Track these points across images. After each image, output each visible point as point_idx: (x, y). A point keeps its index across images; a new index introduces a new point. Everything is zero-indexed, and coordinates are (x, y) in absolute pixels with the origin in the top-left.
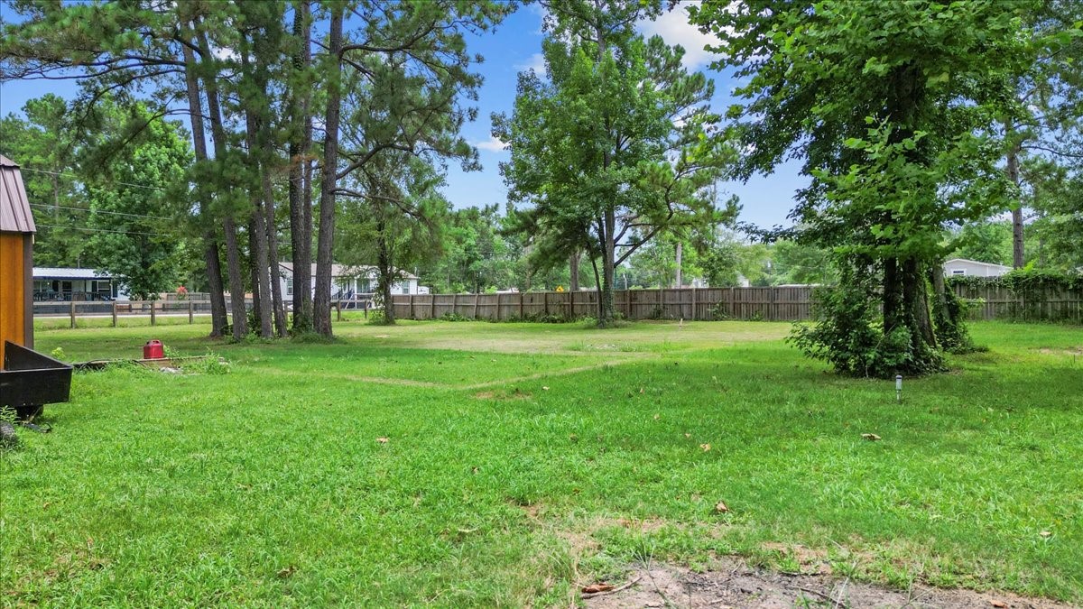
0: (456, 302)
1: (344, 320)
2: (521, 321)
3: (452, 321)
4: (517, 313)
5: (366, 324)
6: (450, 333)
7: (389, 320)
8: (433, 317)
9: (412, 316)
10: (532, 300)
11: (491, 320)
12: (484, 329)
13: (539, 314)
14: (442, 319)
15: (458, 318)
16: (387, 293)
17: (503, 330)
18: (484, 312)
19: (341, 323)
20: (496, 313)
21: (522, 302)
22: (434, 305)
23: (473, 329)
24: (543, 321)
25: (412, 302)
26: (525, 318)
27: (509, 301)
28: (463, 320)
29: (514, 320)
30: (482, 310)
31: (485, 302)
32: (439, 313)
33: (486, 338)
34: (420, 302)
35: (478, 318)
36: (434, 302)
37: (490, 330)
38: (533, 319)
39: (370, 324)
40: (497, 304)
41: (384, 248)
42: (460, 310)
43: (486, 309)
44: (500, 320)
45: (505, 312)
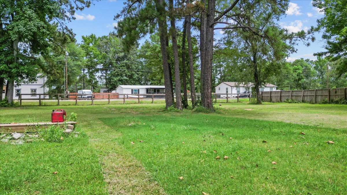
0: (292, 94)
1: (240, 102)
2: (329, 103)
3: (290, 103)
4: (327, 99)
5: (248, 104)
6: (287, 109)
7: (258, 103)
8: (281, 101)
9: (271, 101)
10: (336, 92)
11: (311, 102)
12: (308, 107)
13: (341, 100)
14: (285, 102)
15: (293, 102)
16: (258, 91)
17: (320, 108)
18: (307, 99)
19: (239, 103)
20: (314, 99)
21: (330, 93)
22: (281, 96)
23: (301, 107)
24: (343, 103)
25: (271, 94)
26: (331, 102)
27: (322, 93)
28: (296, 103)
29: (325, 103)
30: (306, 98)
31: (307, 94)
32: (283, 99)
33: (311, 113)
34: (274, 94)
35: (303, 101)
36: (281, 94)
37: (311, 108)
38: (337, 102)
39: (250, 104)
40: (314, 95)
41: (256, 70)
42: (294, 98)
43: (308, 97)
44: (316, 103)
45: (319, 99)
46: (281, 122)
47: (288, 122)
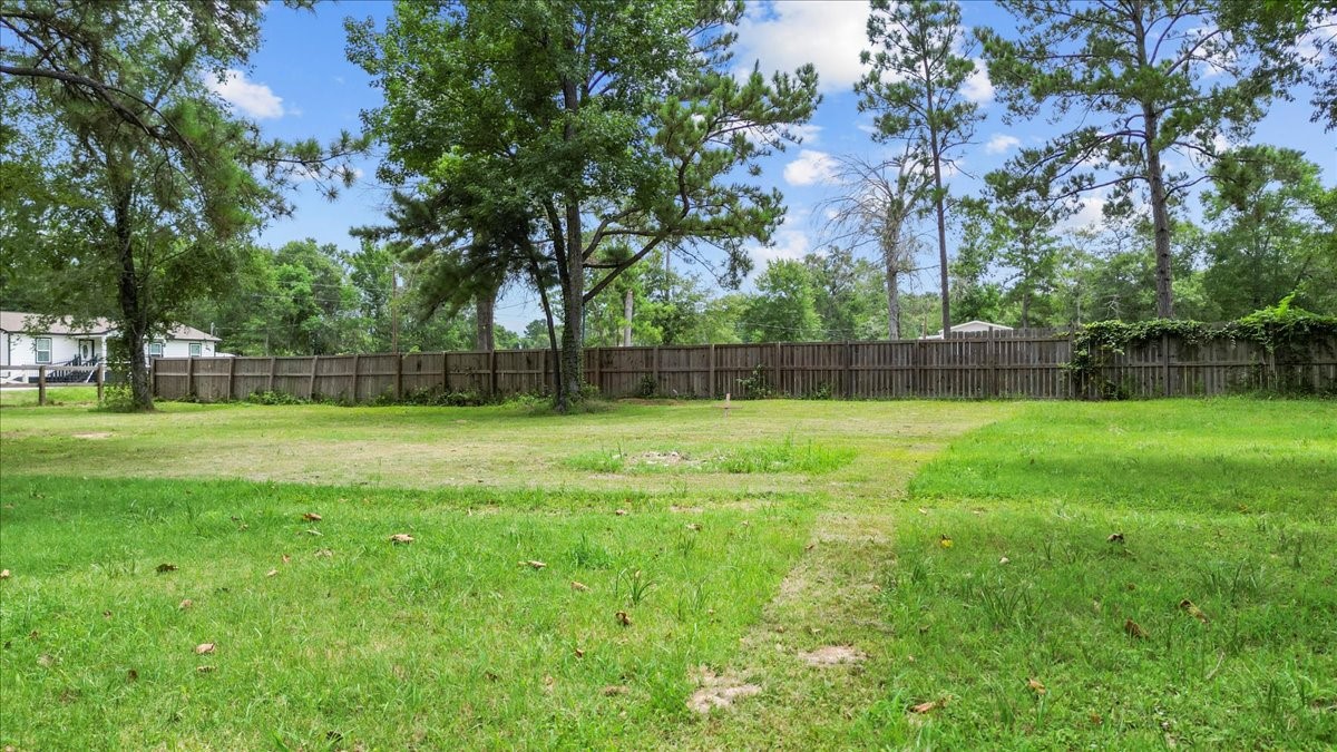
0: (275, 369)
1: (52, 403)
2: (400, 402)
3: (268, 403)
4: (392, 388)
5: (91, 411)
6: (259, 427)
7: (139, 405)
8: (233, 397)
9: (193, 396)
10: (419, 366)
11: (341, 401)
12: (332, 418)
13: (433, 391)
14: (249, 400)
15: (279, 399)
16: (137, 355)
17: (370, 420)
18: (327, 388)
19: (44, 408)
20: (351, 389)
21: (400, 369)
22: (233, 377)
23: (309, 418)
24: (440, 402)
25: (192, 370)
26: (405, 397)
27: (377, 368)
28: (289, 402)
29: (386, 401)
30: (324, 384)
31: (330, 370)
32: (242, 389)
33: (341, 438)
34: (207, 370)
35: (316, 398)
36: (233, 371)
37: (344, 419)
38: (422, 400)
39: (99, 411)
40: (353, 373)
42: (283, 385)
43: (333, 382)
44: (358, 401)
45: (368, 388)
46: (236, 483)
47: (262, 478)
